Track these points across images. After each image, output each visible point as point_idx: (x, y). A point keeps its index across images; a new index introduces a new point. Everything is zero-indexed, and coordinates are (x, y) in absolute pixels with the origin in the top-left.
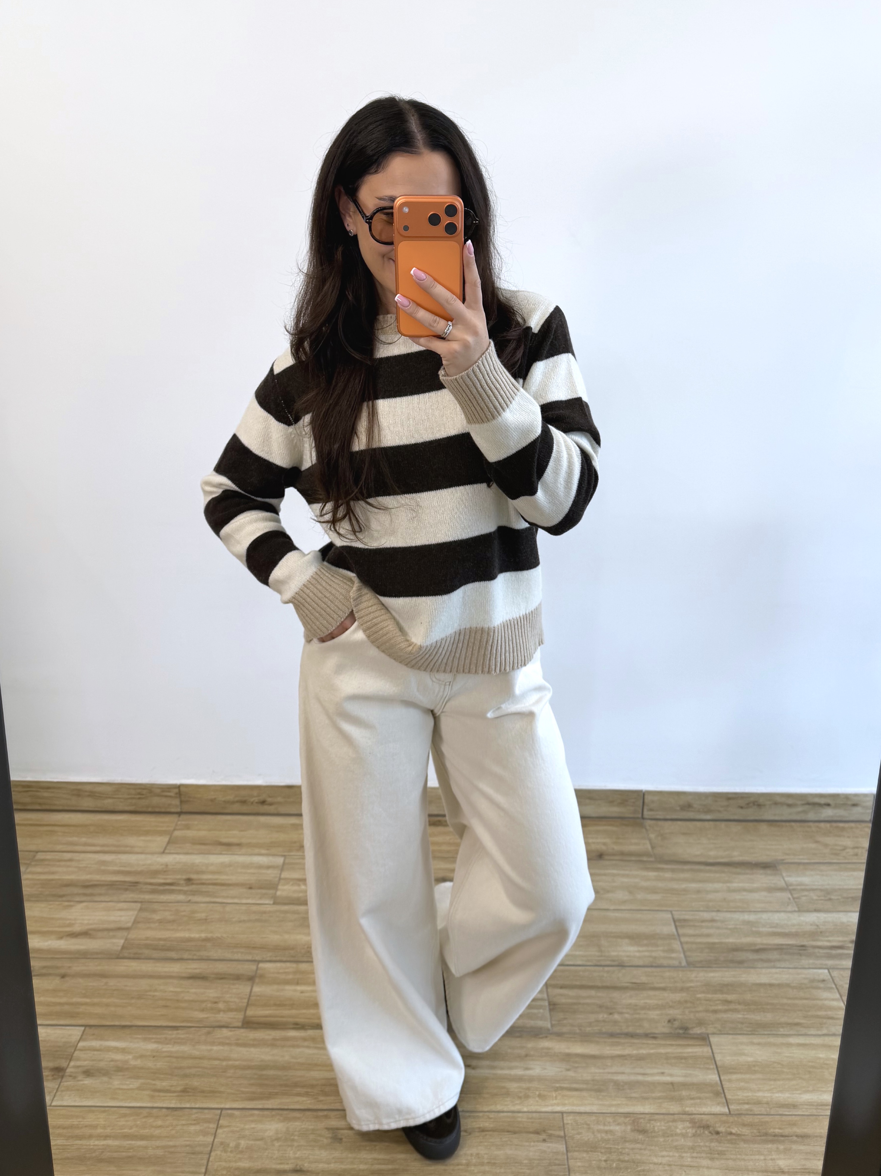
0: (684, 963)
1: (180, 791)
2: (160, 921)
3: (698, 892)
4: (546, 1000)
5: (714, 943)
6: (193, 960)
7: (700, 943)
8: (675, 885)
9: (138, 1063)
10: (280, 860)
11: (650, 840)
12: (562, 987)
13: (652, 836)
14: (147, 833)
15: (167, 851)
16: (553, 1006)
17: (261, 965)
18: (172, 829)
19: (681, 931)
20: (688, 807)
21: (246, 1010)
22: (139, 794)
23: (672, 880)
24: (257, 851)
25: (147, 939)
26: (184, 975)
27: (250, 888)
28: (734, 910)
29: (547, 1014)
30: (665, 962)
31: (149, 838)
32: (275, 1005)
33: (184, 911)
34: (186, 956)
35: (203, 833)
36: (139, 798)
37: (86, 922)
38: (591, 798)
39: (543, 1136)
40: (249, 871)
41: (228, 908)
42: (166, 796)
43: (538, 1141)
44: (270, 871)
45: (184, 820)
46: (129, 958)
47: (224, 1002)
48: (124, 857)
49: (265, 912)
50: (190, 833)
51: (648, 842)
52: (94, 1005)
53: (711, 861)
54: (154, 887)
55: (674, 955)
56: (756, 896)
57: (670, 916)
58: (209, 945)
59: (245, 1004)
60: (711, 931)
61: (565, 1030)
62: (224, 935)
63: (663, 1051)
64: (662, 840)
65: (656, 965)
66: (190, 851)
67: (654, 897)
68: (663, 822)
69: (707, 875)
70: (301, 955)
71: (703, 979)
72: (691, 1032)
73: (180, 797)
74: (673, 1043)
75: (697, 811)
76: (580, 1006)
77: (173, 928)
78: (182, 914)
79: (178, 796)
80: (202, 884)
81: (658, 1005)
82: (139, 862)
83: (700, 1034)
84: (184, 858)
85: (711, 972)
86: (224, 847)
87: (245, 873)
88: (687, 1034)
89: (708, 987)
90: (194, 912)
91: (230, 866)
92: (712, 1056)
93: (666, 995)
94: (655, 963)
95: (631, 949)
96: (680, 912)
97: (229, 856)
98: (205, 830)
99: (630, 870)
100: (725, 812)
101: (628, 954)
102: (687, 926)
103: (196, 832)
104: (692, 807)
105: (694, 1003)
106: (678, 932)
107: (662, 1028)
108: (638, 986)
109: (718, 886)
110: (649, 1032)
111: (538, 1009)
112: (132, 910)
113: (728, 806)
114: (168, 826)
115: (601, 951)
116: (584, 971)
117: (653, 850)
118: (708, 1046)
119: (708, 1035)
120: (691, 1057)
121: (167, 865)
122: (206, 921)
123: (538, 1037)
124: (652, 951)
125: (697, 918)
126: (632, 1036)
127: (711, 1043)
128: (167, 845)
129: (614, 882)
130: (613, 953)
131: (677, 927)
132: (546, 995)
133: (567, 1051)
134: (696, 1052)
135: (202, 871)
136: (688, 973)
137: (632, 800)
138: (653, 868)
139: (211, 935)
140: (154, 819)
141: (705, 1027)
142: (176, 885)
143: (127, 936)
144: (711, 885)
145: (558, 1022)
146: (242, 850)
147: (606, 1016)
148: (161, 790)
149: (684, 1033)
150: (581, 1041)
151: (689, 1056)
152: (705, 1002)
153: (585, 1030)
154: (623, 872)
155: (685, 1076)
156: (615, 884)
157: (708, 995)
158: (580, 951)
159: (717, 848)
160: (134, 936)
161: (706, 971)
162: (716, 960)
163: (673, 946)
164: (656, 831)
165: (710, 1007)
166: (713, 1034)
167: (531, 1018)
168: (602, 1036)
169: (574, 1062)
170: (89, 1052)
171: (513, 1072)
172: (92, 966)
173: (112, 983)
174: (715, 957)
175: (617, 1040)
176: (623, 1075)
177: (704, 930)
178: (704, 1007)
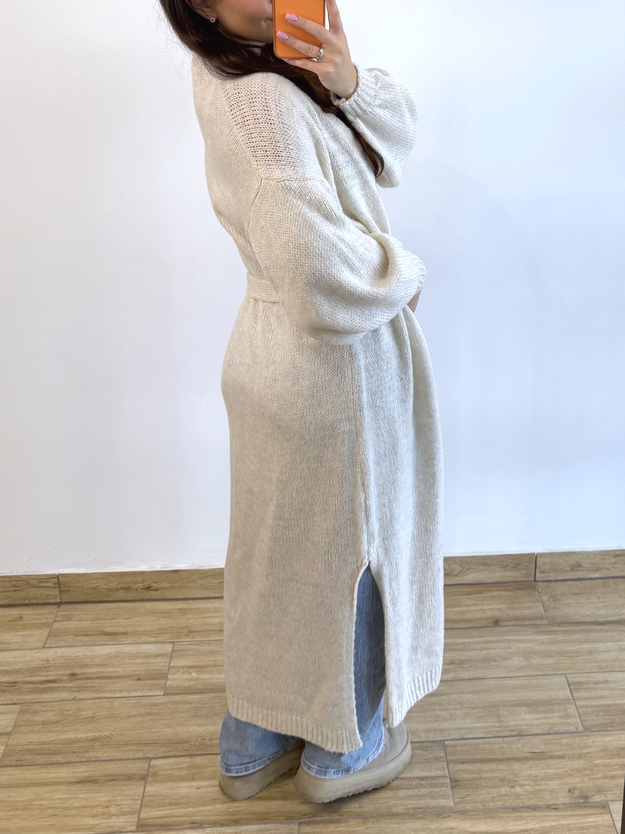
0: (581, 728)
1: (58, 581)
2: (43, 723)
3: (591, 652)
4: (447, 777)
5: (609, 706)
6: (80, 762)
7: (595, 706)
8: (569, 648)
10: (169, 648)
11: (543, 603)
12: (463, 763)
13: (545, 598)
14: (25, 627)
15: (46, 645)
16: (455, 783)
17: (153, 762)
18: (52, 620)
19: (576, 695)
20: (578, 566)
21: (140, 812)
22: (15, 586)
23: (566, 642)
24: (144, 639)
25: (30, 743)
26: (71, 780)
27: (139, 680)
29: (450, 792)
30: (563, 729)
31: (27, 632)
32: (170, 804)
33: (69, 710)
34: (72, 760)
35: (84, 624)
36: (15, 591)
38: (484, 565)
40: (137, 661)
41: (116, 704)
42: (43, 587)
44: (159, 660)
45: (66, 610)
46: (11, 766)
47: (117, 805)
49: (155, 705)
50: (70, 625)
51: (540, 605)
53: (602, 620)
54: (34, 686)
55: (570, 720)
57: (565, 679)
58: (97, 744)
59: (139, 806)
60: (606, 693)
61: (468, 807)
62: (114, 733)
63: (564, 822)
64: (554, 601)
65: (554, 732)
66: (72, 645)
67: (549, 661)
68: (554, 583)
69: (598, 634)
70: (195, 748)
71: (600, 743)
72: (591, 800)
73: (60, 587)
74: (575, 813)
75: (586, 570)
76: (482, 780)
77: (57, 729)
78: (66, 713)
79: (57, 585)
80: (87, 678)
81: (558, 774)
82: (17, 659)
83: (599, 802)
84: (66, 652)
85: (607, 735)
86: (109, 637)
87: (133, 664)
88: (587, 802)
89: (606, 752)
90: (80, 710)
91: (116, 657)
92: (612, 824)
93: (565, 763)
94: (553, 730)
95: (529, 716)
96: (574, 675)
97: (115, 646)
98: (87, 620)
99: (525, 635)
100: (613, 569)
101: (526, 722)
102: (582, 689)
103: (78, 623)
104: (581, 567)
105: (592, 770)
106: (572, 696)
107: (563, 799)
108: (537, 755)
109: (609, 645)
110: (551, 803)
111: (440, 787)
112: (11, 712)
113: (615, 563)
114: (47, 619)
115: (500, 721)
116: (485, 744)
117: (545, 612)
118: (608, 814)
119: (607, 802)
120: (593, 827)
121: (48, 661)
122: (92, 719)
123: (441, 817)
124: (549, 718)
125: (591, 679)
126: (534, 808)
127: (611, 810)
128: (47, 639)
129: (510, 648)
130: (512, 723)
131: (573, 691)
132: (447, 772)
133: (472, 830)
134: (597, 821)
135: (86, 665)
136: (585, 738)
137: (525, 564)
138: (546, 631)
139: (100, 733)
140: (32, 612)
141: (605, 795)
142: (59, 681)
143: (7, 742)
144: (602, 644)
145: (460, 800)
146: (129, 639)
147: (508, 790)
148: (38, 581)
149: (584, 802)
150: (485, 818)
151: (591, 826)
152: (603, 768)
153: (489, 806)
154: (518, 638)
156: (511, 651)
157: (605, 761)
158: (479, 723)
159: (606, 606)
160: (15, 741)
161: (603, 735)
162: (611, 723)
163: (569, 710)
164: (547, 593)
165: (608, 773)
166: (612, 801)
167: (433, 797)
168: (504, 811)
174: (610, 719)
175: (520, 814)
177: (598, 692)
178: (603, 773)
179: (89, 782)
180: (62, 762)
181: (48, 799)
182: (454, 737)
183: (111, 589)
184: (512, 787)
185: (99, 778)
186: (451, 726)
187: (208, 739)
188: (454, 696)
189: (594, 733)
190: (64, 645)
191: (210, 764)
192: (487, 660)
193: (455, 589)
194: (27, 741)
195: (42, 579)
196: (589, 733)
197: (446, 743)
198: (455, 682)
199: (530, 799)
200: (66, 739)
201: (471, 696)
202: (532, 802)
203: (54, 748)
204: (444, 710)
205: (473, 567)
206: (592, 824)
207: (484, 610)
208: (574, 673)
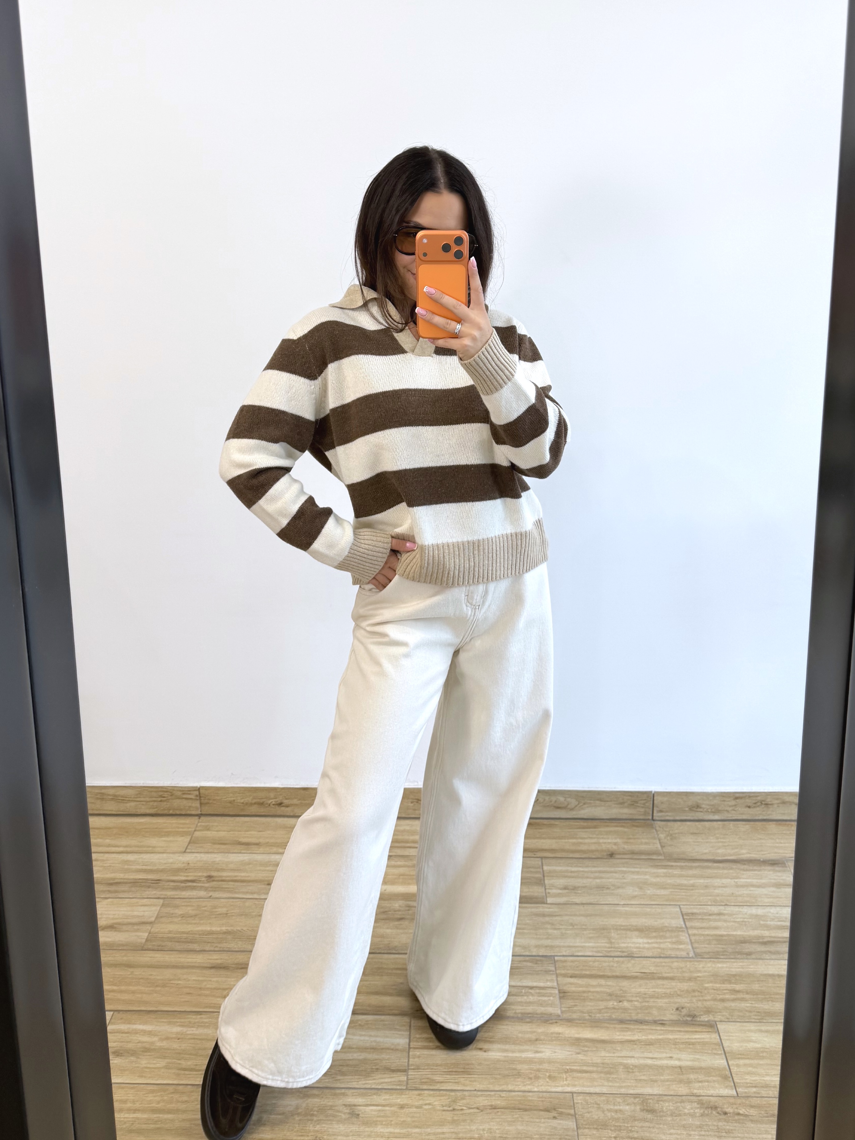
0: (691, 954)
1: (199, 793)
2: (183, 916)
3: (706, 887)
4: (556, 988)
5: (722, 936)
6: (214, 951)
7: (708, 935)
8: (684, 881)
9: (164, 1044)
11: (659, 840)
12: (571, 977)
13: (662, 836)
14: (168, 834)
15: (188, 851)
16: (563, 994)
18: (192, 830)
19: (689, 924)
20: (696, 807)
22: (161, 796)
23: (681, 876)
25: (170, 932)
26: (206, 965)
28: (741, 904)
29: (557, 1001)
30: (673, 953)
31: (170, 839)
33: (206, 906)
34: (207, 948)
35: (222, 834)
36: (161, 801)
37: (111, 916)
38: (601, 800)
39: (554, 1114)
40: (267, 868)
41: (248, 903)
42: (186, 799)
43: (548, 1118)
45: (204, 821)
46: (154, 950)
48: (146, 857)
50: (208, 833)
51: (658, 842)
52: (121, 992)
53: (720, 858)
54: (176, 884)
55: (681, 947)
56: (764, 891)
57: (678, 910)
58: (229, 937)
60: (719, 924)
61: (575, 1016)
62: (245, 929)
63: (671, 1037)
64: (671, 839)
65: (665, 956)
66: (210, 851)
67: (663, 892)
68: (672, 822)
69: (716, 871)
71: (710, 969)
72: (698, 1020)
73: (200, 800)
74: (682, 1029)
75: (706, 812)
76: (590, 994)
77: (195, 922)
78: (203, 909)
79: (198, 798)
80: (222, 881)
81: (667, 994)
82: (161, 861)
83: (708, 1021)
84: (205, 857)
85: (719, 962)
86: (242, 846)
87: (265, 871)
88: (695, 1021)
89: (716, 977)
90: (215, 907)
91: (249, 864)
92: (720, 1042)
93: (674, 984)
94: (663, 954)
95: (640, 940)
96: (688, 907)
97: (248, 854)
98: (224, 831)
99: (640, 868)
100: (733, 812)
101: (638, 945)
103: (216, 833)
104: (701, 808)
105: (701, 992)
106: (685, 925)
107: (670, 1015)
108: (647, 975)
109: (726, 881)
110: (657, 1019)
111: (548, 996)
112: (155, 905)
113: (735, 805)
114: (188, 828)
115: (611, 943)
116: (594, 962)
117: (662, 849)
118: (716, 1032)
119: (716, 1022)
120: (699, 1043)
121: (188, 864)
122: (226, 915)
123: (548, 1022)
124: (661, 943)
125: (705, 911)
127: (719, 1030)
128: (187, 846)
129: (624, 879)
130: (623, 945)
131: (686, 920)
132: (555, 984)
133: (577, 1036)
134: (704, 1038)
135: (222, 869)
136: (696, 963)
137: (642, 802)
138: (662, 866)
139: (232, 928)
140: (175, 822)
141: (713, 1015)
142: (197, 881)
143: (150, 930)
144: (718, 880)
145: (567, 1009)
146: (261, 849)
147: (615, 1004)
148: (181, 792)
149: (692, 1020)
150: (591, 1027)
152: (713, 991)
153: (595, 1017)
154: (633, 870)
155: (693, 1061)
156: (625, 881)
157: (715, 985)
158: (589, 942)
159: (725, 846)
160: (157, 930)
161: (714, 961)
162: (723, 952)
163: (681, 938)
164: (665, 831)
165: (718, 996)
166: (721, 1021)
167: (541, 1005)
168: (611, 1022)
169: (584, 1046)
170: (118, 1034)
171: (524, 1055)
172: (119, 957)
173: (138, 972)
174: (723, 948)
175: (627, 1026)
176: (633, 1059)
177: (712, 923)
178: (712, 996)
179: (221, 968)
180: (197, 949)
182: (564, 954)
183: (247, 804)
184: (620, 1002)
185: (230, 965)
186: (562, 944)
189: (705, 959)
190: (202, 852)
192: (601, 888)
193: (570, 823)
194: (167, 930)
195: (185, 791)
196: (700, 960)
197: (556, 958)
199: (638, 1013)
200: (202, 931)
201: (583, 919)
202: (640, 1017)
203: (190, 938)
204: (555, 929)
205: (589, 801)
206: (698, 1040)
207: (599, 843)
208: (689, 905)
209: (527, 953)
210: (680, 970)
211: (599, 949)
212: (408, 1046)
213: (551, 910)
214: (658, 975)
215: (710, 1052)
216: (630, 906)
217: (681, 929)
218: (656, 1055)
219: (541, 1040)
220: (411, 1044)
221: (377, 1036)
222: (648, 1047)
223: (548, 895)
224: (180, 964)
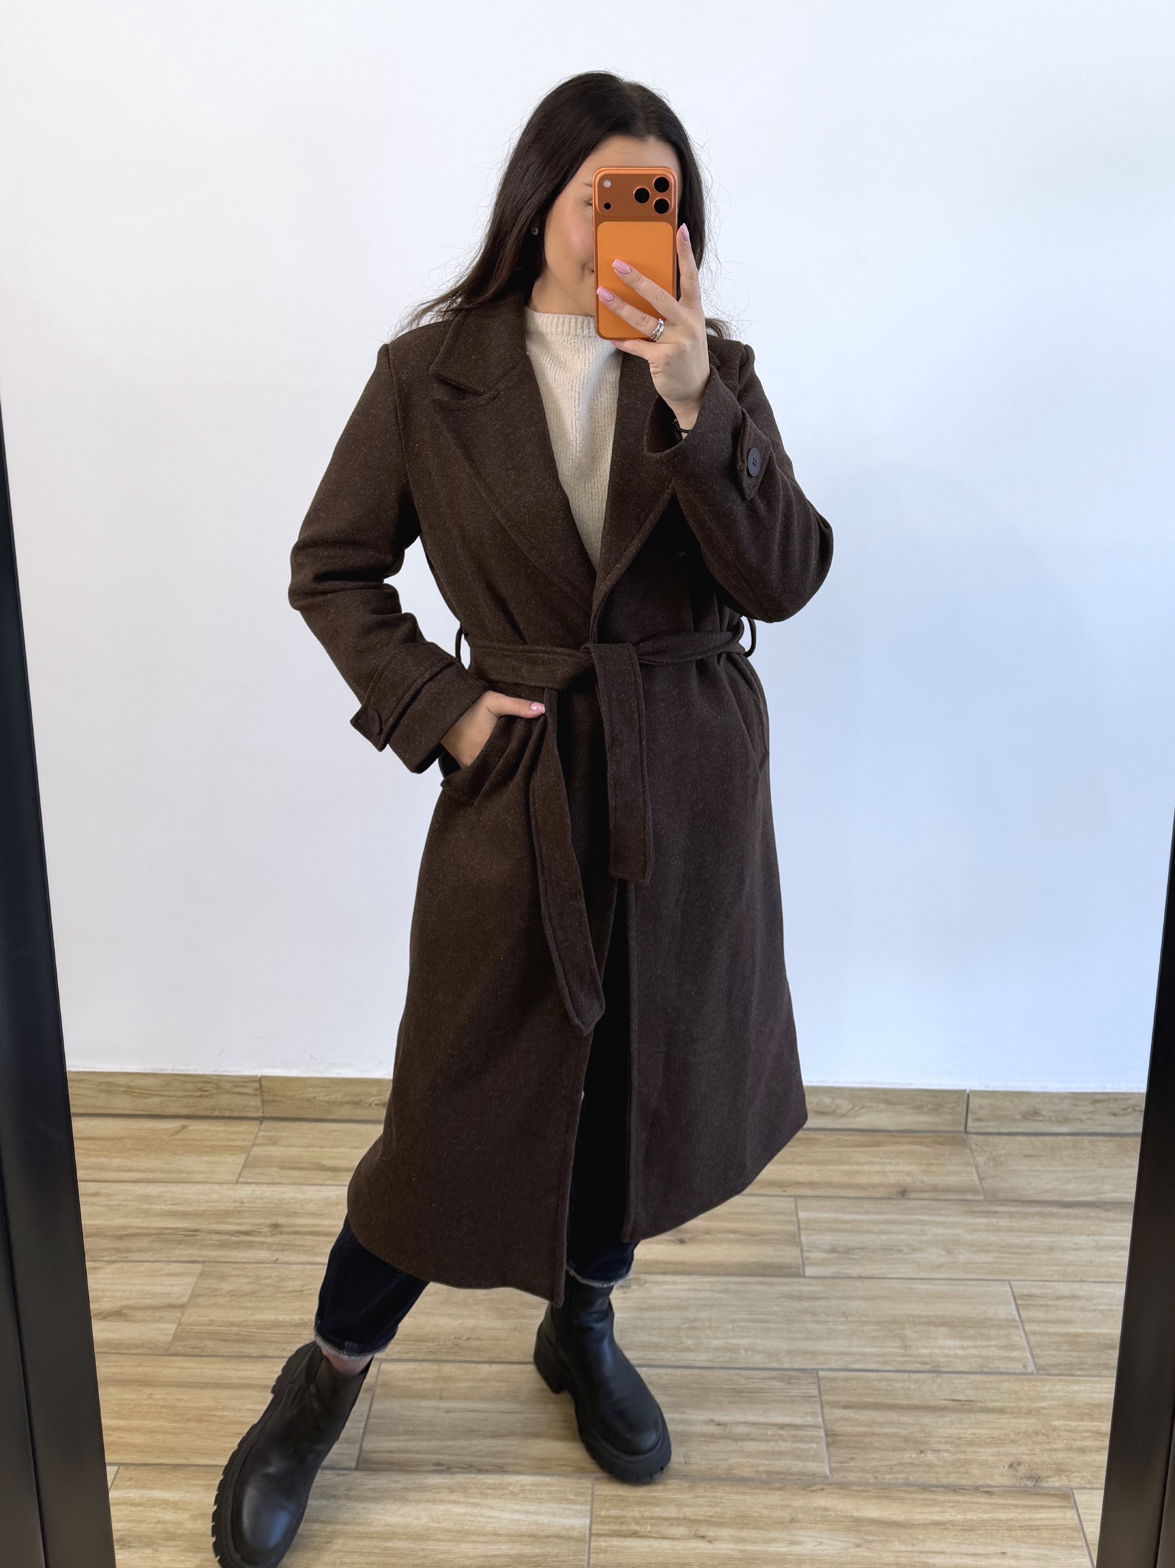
0: (1031, 1368)
1: (261, 1086)
2: (232, 1294)
3: (1051, 1249)
4: (820, 1427)
5: (1077, 1335)
7: (1055, 1334)
8: (1016, 1241)
11: (977, 1167)
12: (845, 1407)
13: (981, 1160)
14: (213, 1150)
15: (241, 1180)
16: (833, 1438)
17: (384, 1366)
18: (250, 1143)
19: (1025, 1314)
20: (1033, 1114)
21: (362, 1440)
23: (1011, 1230)
25: (211, 1323)
28: (1105, 1279)
29: (824, 1452)
30: (1002, 1366)
31: (215, 1158)
32: (407, 1433)
33: (268, 1277)
34: (269, 1352)
35: (294, 1152)
36: (201, 1096)
37: (119, 1294)
38: (887, 1102)
42: (240, 1094)
45: (270, 1129)
46: (184, 1355)
48: (176, 1189)
50: (275, 1151)
51: (974, 1170)
52: (132, 1430)
53: (1069, 1199)
54: (223, 1238)
55: (1015, 1354)
57: (1009, 1289)
59: (361, 1431)
60: (1072, 1315)
61: (851, 1477)
63: (1002, 1515)
64: (995, 1166)
65: (989, 1370)
66: (277, 1181)
67: (984, 1258)
68: (996, 1137)
69: (1064, 1222)
70: (445, 1350)
71: (1061, 1394)
72: (1046, 1485)
73: (262, 1096)
74: (1019, 1502)
75: (1048, 1120)
76: (874, 1437)
77: (249, 1304)
78: (264, 1282)
79: (259, 1093)
80: (296, 1233)
81: (994, 1438)
82: (201, 1197)
83: (1059, 1488)
84: (268, 1191)
85: (1074, 1382)
88: (1039, 1487)
89: (1072, 1409)
90: (283, 1279)
92: (1079, 1525)
93: (1004, 1421)
94: (987, 1367)
95: (950, 1343)
96: (1022, 1283)
98: (299, 1146)
99: (948, 1216)
100: (1089, 1121)
101: (946, 1351)
102: (1035, 1306)
103: (285, 1149)
104: (1040, 1115)
105: (1048, 1436)
106: (1020, 1316)
107: (1000, 1478)
108: (964, 1405)
109: (1081, 1239)
110: (981, 1483)
111: (809, 1442)
112: (189, 1274)
113: (1094, 1112)
114: (243, 1140)
115: (906, 1347)
116: (880, 1380)
117: (981, 1182)
118: (1071, 1508)
119: (1072, 1489)
120: (1047, 1527)
121: (242, 1203)
123: (810, 1489)
124: (982, 1347)
125: (1050, 1291)
126: (955, 1489)
127: (1077, 1503)
128: (242, 1171)
129: (924, 1234)
130: (924, 1351)
131: (1020, 1308)
132: (820, 1420)
133: (856, 1514)
134: (1054, 1519)
135: (295, 1212)
136: (1038, 1384)
137: (951, 1105)
138: (981, 1212)
140: (223, 1128)
141: (1067, 1476)
142: (256, 1234)
143: (180, 1319)
144: (1069, 1238)
145: (840, 1465)
147: (914, 1456)
148: (233, 1084)
149: (1034, 1486)
150: (879, 1497)
151: (1044, 1526)
152: (1066, 1433)
153: (883, 1479)
154: (937, 1219)
155: (1038, 1559)
156: (925, 1238)
157: (1069, 1423)
158: (873, 1347)
159: (1075, 1177)
160: (192, 1319)
161: (1066, 1381)
162: (1081, 1363)
163: (1014, 1338)
164: (985, 1152)
165: (1073, 1442)
166: (1080, 1488)
167: (798, 1458)
168: (908, 1489)
169: (866, 1534)
170: (124, 1507)
171: (772, 1548)
172: (128, 1367)
173: (159, 1394)
174: (1079, 1357)
175: (933, 1496)
176: (942, 1556)
177: (1061, 1312)
178: (1065, 1441)
180: (255, 1355)
181: (234, 1409)
182: (834, 1366)
183: (334, 1102)
184: (922, 1452)
186: (828, 1349)
187: (464, 1338)
188: (834, 1303)
189: (1053, 1377)
190: (264, 1181)
191: (465, 1377)
192: (888, 1249)
193: (840, 1137)
194: (207, 1319)
195: (239, 1082)
196: (1044, 1377)
197: (821, 1373)
198: (839, 1281)
199: (949, 1473)
200: (262, 1321)
201: (861, 1305)
202: (952, 1479)
203: (246, 1333)
204: (818, 1322)
205: (870, 1105)
206: (1046, 1523)
207: (883, 1173)
208: (1024, 1280)
209: (775, 1365)
210: (1014, 1396)
211: (887, 1359)
212: (587, 1532)
213: (812, 1288)
214: (979, 1404)
215: (1064, 1543)
216: (933, 1282)
217: (1013, 1324)
218: (980, 1550)
219: (798, 1522)
220: (593, 1527)
221: (538, 1513)
222: (966, 1534)
223: (806, 1261)
224: (225, 1381)
